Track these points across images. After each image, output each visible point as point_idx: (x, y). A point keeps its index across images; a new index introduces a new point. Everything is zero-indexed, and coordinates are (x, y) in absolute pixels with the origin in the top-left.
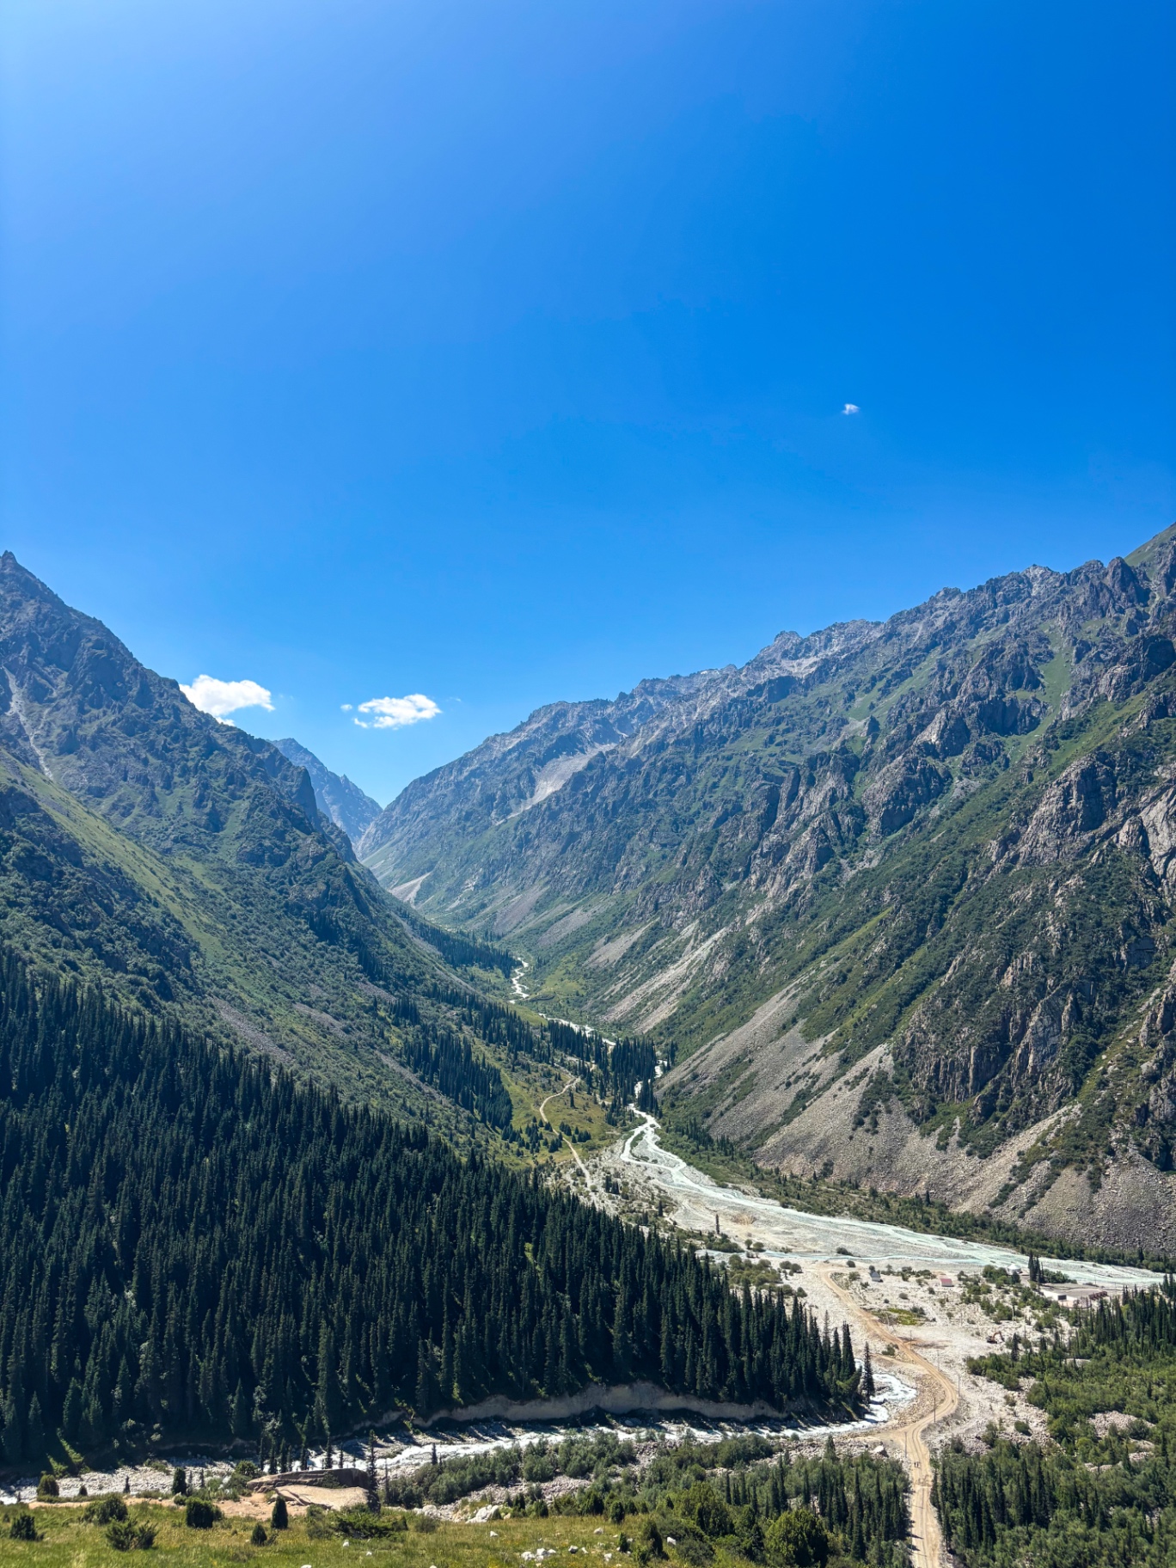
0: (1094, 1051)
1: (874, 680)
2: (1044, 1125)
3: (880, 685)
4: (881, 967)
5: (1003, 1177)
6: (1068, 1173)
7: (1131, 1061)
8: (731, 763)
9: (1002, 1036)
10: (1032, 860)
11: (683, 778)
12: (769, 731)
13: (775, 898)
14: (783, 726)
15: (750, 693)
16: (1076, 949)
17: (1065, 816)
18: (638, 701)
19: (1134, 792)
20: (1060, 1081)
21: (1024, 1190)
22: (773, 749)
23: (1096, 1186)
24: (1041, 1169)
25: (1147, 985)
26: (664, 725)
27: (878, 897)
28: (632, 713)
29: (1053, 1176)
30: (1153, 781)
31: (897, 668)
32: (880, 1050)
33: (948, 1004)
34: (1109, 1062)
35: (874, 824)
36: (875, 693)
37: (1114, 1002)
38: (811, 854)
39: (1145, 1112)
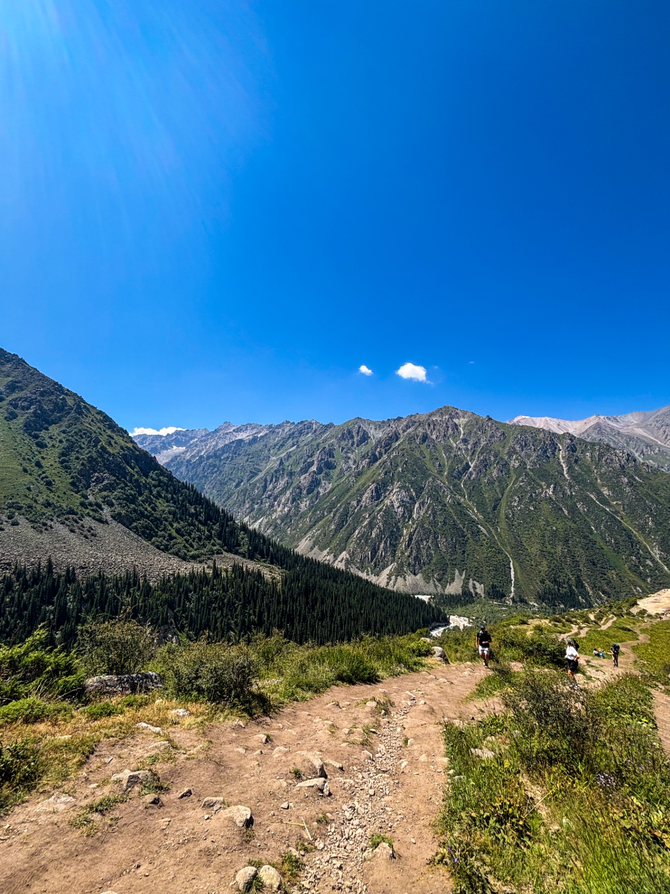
0: (395, 551)
1: (275, 446)
2: (390, 567)
3: (277, 447)
4: (335, 532)
5: (386, 580)
6: (399, 577)
7: (403, 553)
8: (236, 466)
9: (374, 548)
10: (366, 507)
11: (216, 469)
12: (247, 457)
13: (281, 511)
14: (250, 456)
15: (230, 443)
16: (387, 529)
17: (372, 497)
18: (174, 437)
19: (385, 492)
20: (390, 558)
21: (392, 582)
22: (248, 463)
23: (405, 580)
24: (393, 578)
25: (401, 536)
26: (197, 449)
27: (323, 513)
28: (172, 441)
29: (396, 579)
30: (388, 490)
31: (281, 443)
32: (344, 553)
33: (360, 541)
34: (398, 554)
35: (305, 492)
36: (276, 450)
37: (396, 541)
38: (291, 499)
39: (409, 564)
